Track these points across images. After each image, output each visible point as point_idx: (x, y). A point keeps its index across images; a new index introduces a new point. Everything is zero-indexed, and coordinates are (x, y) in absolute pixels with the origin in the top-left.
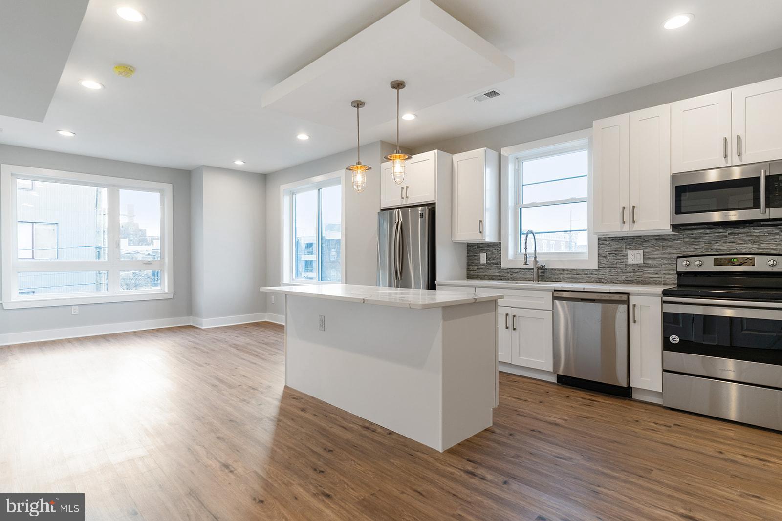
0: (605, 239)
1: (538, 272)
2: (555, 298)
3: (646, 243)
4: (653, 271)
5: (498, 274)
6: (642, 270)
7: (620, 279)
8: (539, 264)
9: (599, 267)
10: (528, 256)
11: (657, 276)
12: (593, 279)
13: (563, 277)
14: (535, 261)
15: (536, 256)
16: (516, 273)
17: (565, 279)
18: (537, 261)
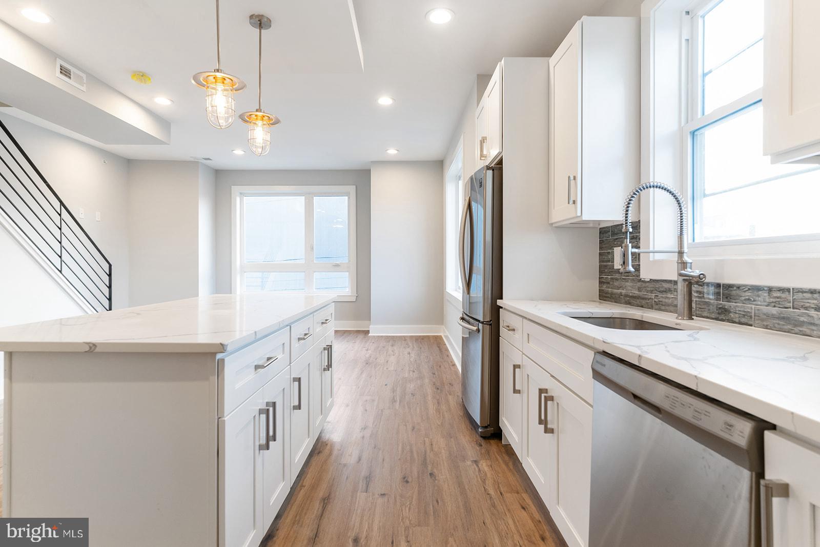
5: (637, 293)
13: (756, 312)
14: (681, 263)
15: (681, 249)
16: (663, 291)
17: (763, 320)
18: (686, 263)
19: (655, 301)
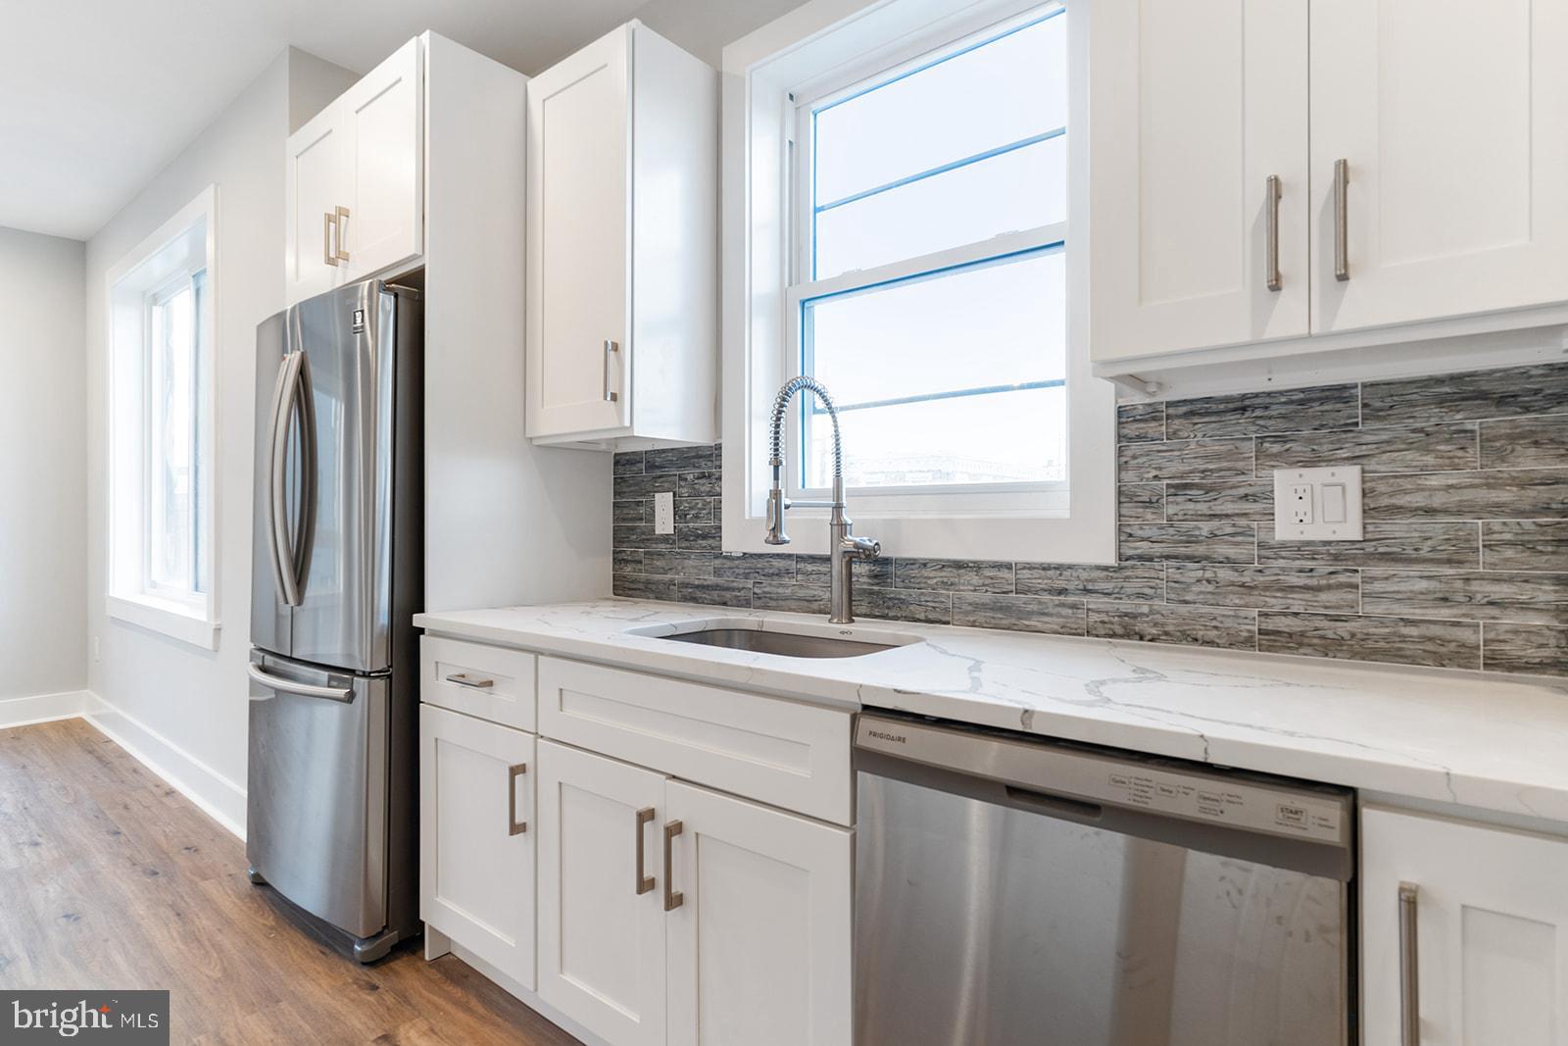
0: (1152, 414)
1: (850, 575)
2: (863, 759)
3: (1378, 425)
4: (1424, 585)
5: (711, 580)
6: (1357, 579)
7: (1229, 623)
8: (852, 539)
9: (1120, 557)
10: (785, 501)
11: (1445, 613)
12: (1094, 617)
13: (956, 601)
14: (838, 525)
15: (838, 500)
16: (773, 574)
17: (967, 613)
18: (846, 525)
19: (754, 593)
